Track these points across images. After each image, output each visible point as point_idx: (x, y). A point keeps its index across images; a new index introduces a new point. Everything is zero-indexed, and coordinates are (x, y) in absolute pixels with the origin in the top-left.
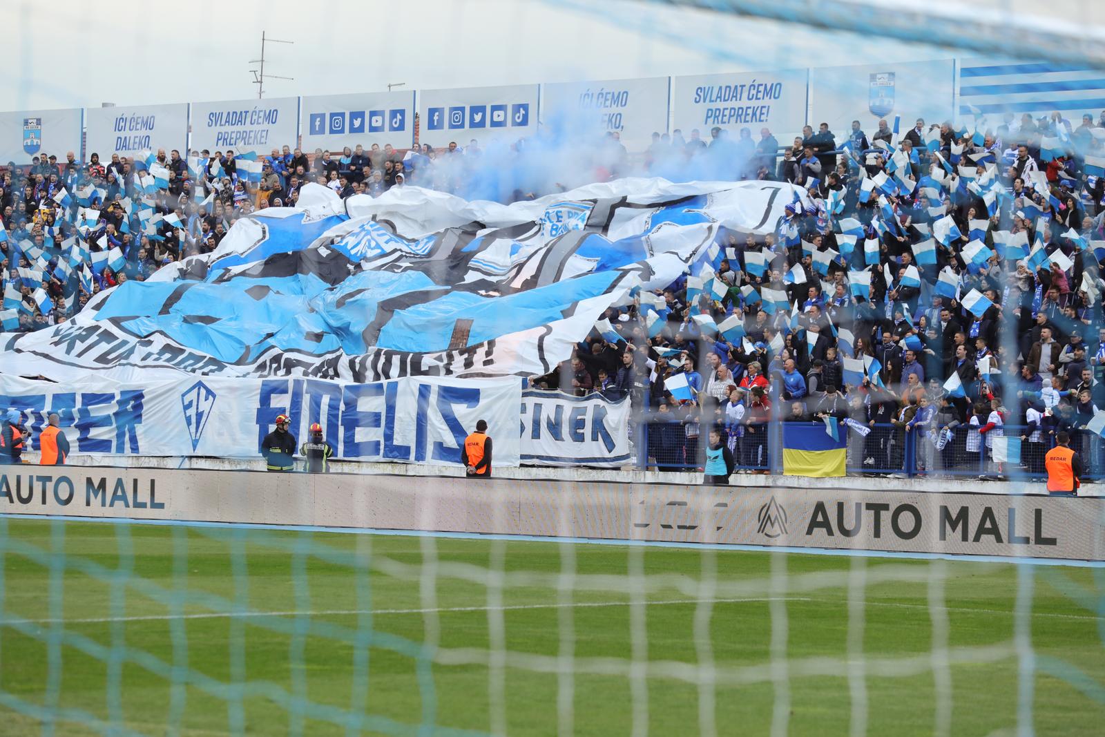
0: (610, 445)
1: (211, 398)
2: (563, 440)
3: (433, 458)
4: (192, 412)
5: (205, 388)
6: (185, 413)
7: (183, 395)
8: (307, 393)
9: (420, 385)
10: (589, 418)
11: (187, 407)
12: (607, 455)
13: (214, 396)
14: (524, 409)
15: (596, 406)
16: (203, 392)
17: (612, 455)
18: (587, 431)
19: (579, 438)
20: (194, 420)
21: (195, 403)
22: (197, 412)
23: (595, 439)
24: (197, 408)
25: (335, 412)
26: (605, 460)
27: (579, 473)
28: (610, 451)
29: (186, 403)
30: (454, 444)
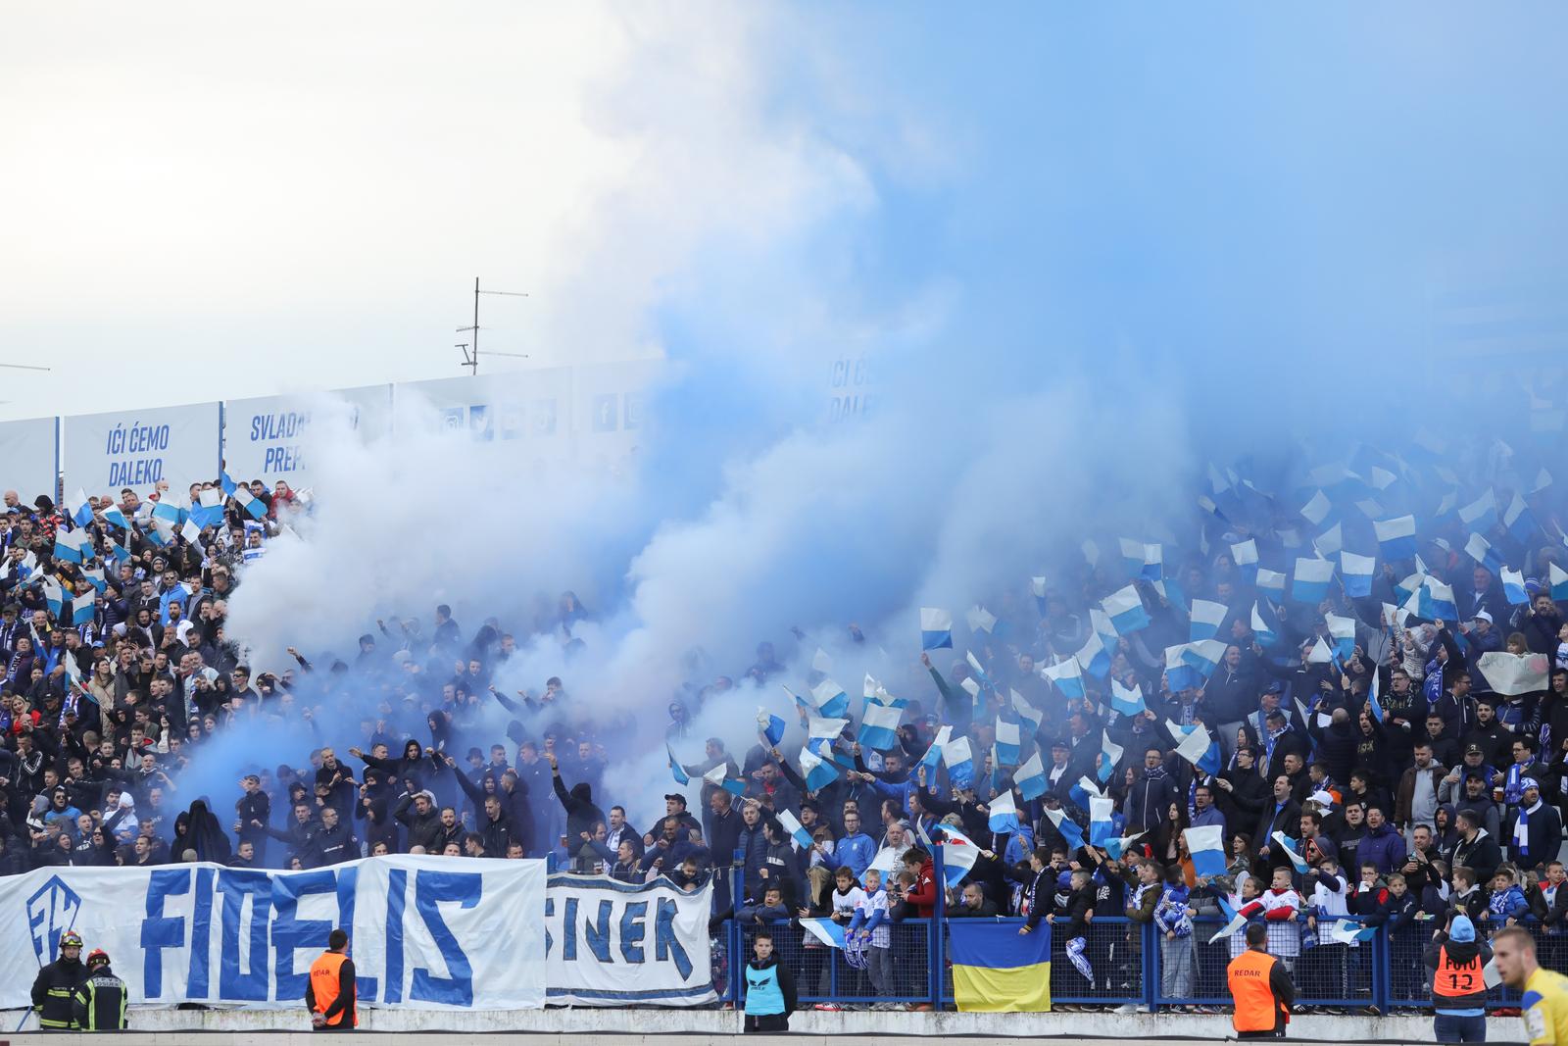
0: (685, 967)
1: (73, 905)
2: (610, 961)
3: (412, 997)
4: (42, 930)
5: (64, 887)
6: (33, 933)
7: (30, 902)
8: (218, 891)
9: (392, 870)
10: (650, 920)
11: (35, 923)
12: (681, 984)
13: (78, 902)
14: (550, 910)
15: (661, 900)
16: (61, 894)
17: (689, 984)
18: (649, 943)
19: (634, 956)
20: (45, 944)
21: (47, 916)
22: (51, 930)
23: (661, 957)
24: (51, 924)
25: (261, 923)
26: (678, 993)
27: (637, 1016)
28: (685, 978)
29: (35, 915)
30: (444, 972)
